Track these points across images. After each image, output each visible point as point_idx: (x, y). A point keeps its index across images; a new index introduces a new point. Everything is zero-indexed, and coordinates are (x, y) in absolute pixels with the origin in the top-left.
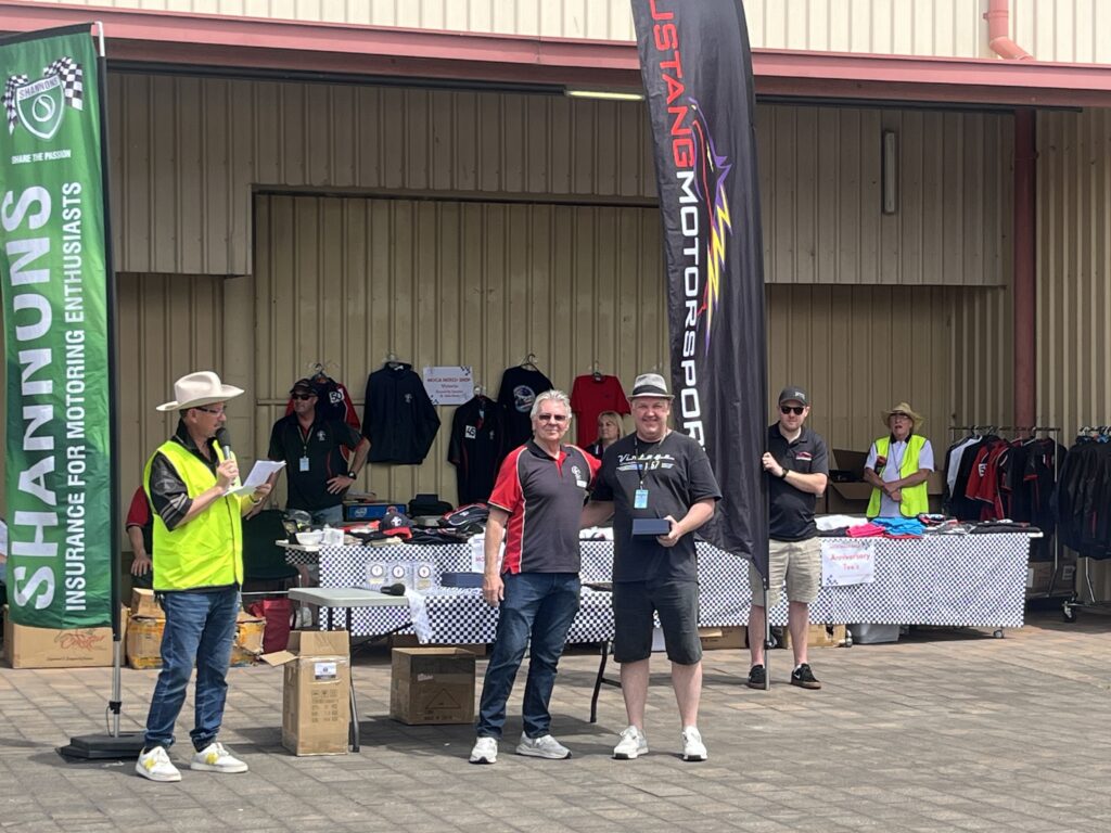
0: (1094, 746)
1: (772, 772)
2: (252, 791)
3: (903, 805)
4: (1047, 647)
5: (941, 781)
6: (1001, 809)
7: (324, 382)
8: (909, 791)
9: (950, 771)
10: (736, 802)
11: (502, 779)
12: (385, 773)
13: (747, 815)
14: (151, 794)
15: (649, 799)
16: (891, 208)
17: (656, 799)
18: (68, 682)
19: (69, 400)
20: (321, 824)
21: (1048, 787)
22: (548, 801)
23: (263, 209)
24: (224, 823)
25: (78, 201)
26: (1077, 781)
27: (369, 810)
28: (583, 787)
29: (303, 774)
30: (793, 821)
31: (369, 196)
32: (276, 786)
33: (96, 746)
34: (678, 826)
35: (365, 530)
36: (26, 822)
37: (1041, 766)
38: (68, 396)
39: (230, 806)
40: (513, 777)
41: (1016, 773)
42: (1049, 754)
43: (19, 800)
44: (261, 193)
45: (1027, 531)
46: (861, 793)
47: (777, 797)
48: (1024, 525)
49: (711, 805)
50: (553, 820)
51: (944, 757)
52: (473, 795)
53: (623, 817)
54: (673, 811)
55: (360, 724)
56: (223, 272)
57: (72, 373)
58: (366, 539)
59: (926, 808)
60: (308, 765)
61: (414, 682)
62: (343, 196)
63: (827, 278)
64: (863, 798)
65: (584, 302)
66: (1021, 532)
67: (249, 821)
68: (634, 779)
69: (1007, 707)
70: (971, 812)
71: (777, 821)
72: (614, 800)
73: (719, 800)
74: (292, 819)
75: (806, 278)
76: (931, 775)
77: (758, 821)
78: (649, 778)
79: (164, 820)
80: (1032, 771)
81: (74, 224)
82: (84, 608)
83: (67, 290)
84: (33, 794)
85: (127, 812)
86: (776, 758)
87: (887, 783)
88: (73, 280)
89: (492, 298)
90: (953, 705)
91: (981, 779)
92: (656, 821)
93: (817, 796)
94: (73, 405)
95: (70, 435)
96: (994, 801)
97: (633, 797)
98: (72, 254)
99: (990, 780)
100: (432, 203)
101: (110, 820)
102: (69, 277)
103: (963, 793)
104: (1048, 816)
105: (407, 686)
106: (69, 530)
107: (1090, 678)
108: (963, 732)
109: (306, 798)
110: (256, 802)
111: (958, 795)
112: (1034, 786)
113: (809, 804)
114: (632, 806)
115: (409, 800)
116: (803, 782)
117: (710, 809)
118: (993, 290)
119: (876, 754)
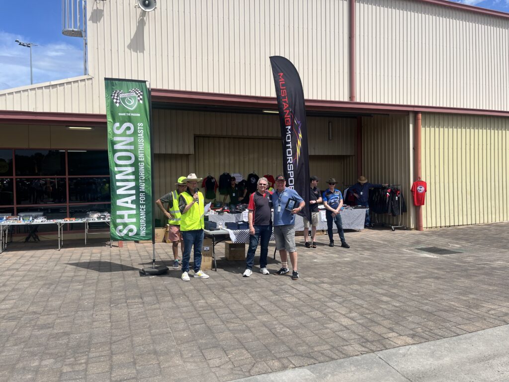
1: (326, 279)
3: (370, 294)
4: (372, 234)
8: (368, 287)
9: (374, 278)
10: (322, 293)
13: (327, 300)
16: (330, 139)
19: (140, 181)
20: (204, 305)
22: (269, 293)
23: (197, 141)
24: (176, 304)
25: (142, 128)
27: (218, 298)
30: (342, 302)
34: (309, 305)
35: (219, 210)
36: (118, 304)
39: (179, 296)
41: (392, 278)
42: (395, 270)
44: (196, 136)
46: (355, 288)
47: (332, 291)
50: (271, 302)
53: (291, 300)
54: (305, 298)
55: (216, 260)
56: (188, 153)
57: (141, 174)
58: (219, 213)
59: (377, 295)
61: (230, 250)
62: (214, 137)
65: (265, 160)
67: (183, 303)
69: (372, 252)
71: (338, 303)
72: (287, 292)
73: (316, 292)
74: (196, 302)
76: (369, 279)
77: (331, 302)
79: (159, 303)
80: (396, 277)
81: (142, 134)
82: (145, 235)
83: (139, 152)
84: (126, 290)
86: (325, 273)
87: (360, 284)
88: (141, 149)
89: (246, 159)
90: (359, 252)
91: (384, 281)
93: (343, 290)
95: (140, 190)
99: (387, 282)
100: (233, 139)
101: (143, 303)
105: (228, 251)
106: (141, 215)
107: (386, 243)
108: (367, 262)
109: (201, 292)
110: (186, 294)
111: (382, 289)
112: (400, 284)
113: (343, 293)
114: (293, 295)
115: (230, 293)
116: (337, 283)
117: (315, 296)
118: (352, 156)
119: (350, 271)
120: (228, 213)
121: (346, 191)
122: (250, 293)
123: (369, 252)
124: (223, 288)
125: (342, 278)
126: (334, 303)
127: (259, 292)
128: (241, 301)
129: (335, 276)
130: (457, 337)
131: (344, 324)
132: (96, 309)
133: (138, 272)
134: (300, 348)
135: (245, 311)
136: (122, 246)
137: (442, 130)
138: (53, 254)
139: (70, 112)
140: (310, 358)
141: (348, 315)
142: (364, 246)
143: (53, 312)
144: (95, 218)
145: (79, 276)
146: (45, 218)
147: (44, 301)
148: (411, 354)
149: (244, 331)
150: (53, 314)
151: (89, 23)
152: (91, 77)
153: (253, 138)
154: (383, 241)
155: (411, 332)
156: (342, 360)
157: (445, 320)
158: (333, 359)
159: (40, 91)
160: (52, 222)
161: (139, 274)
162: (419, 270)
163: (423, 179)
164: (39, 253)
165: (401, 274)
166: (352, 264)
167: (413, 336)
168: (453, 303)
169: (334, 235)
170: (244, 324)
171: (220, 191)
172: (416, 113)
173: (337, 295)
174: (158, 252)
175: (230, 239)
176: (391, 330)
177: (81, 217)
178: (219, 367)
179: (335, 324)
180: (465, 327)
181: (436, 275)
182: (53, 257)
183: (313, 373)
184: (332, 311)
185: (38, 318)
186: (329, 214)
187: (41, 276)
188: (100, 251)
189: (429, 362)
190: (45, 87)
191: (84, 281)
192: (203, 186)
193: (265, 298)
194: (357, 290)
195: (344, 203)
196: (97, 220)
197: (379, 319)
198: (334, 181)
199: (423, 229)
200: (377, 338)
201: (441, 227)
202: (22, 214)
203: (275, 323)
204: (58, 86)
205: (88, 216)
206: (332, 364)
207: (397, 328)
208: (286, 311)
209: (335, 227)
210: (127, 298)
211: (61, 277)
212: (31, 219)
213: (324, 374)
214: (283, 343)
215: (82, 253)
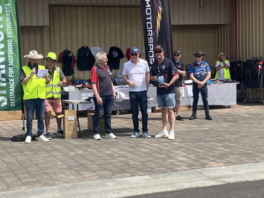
0: (254, 132)
1: (179, 140)
2: (57, 147)
3: (210, 146)
5: (219, 141)
6: (233, 147)
7: (67, 51)
8: (211, 143)
9: (220, 138)
10: (170, 147)
11: (116, 143)
12: (88, 142)
13: (174, 150)
14: (34, 149)
15: (151, 147)
16: (202, 6)
17: (152, 147)
18: (11, 123)
19: (9, 56)
20: (74, 154)
21: (244, 141)
22: (127, 148)
24: (52, 155)
25: (9, 8)
26: (251, 140)
27: (85, 151)
28: (135, 144)
29: (69, 143)
30: (185, 151)
31: (77, 6)
32: (63, 146)
33: (19, 138)
34: (158, 153)
35: (79, 86)
36: (5, 156)
37: (242, 137)
38: (9, 55)
39: (53, 151)
40: (118, 143)
41: (236, 138)
42: (243, 134)
43: (2, 151)
44: (51, 6)
45: (236, 82)
46: (200, 144)
47: (180, 146)
48: (235, 81)
49: (165, 148)
50: (128, 152)
51: (219, 135)
52: (109, 147)
53: (145, 151)
54: (156, 149)
56: (43, 25)
57: (9, 50)
59: (215, 147)
60: (70, 141)
62: (71, 6)
63: (187, 23)
64: (201, 145)
65: (129, 30)
66: (234, 82)
67: (57, 154)
68: (146, 142)
69: (232, 123)
70: (226, 147)
71: (181, 151)
72: (142, 147)
73: (166, 146)
74: (67, 153)
75: (182, 23)
76: (216, 139)
77: (176, 151)
78: (150, 142)
79: (37, 155)
80: (240, 138)
81: (9, 14)
82: (15, 106)
83: (8, 30)
84: (6, 149)
85: (28, 153)
86: (179, 136)
87: (206, 142)
88: (9, 27)
89: (107, 30)
90: (220, 123)
91: (228, 140)
92: (153, 152)
93: (190, 145)
94: (10, 57)
95: (9, 65)
96: (232, 145)
97: (147, 146)
98: (9, 21)
99: (230, 140)
100: (92, 7)
101: (25, 155)
102: (8, 27)
103: (224, 143)
104: (245, 148)
106: (10, 87)
108: (222, 129)
109: (70, 149)
110: (58, 150)
112: (241, 141)
113: (188, 147)
115: (94, 148)
116: (186, 142)
118: (227, 25)
119: (203, 135)
125: (192, 139)
127: (119, 148)
129: (187, 138)
130: (257, 163)
131: (180, 160)
134: (146, 169)
135: (108, 157)
140: (151, 172)
141: (186, 156)
142: (227, 119)
148: (219, 170)
149: (107, 164)
153: (115, 6)
154: (250, 115)
156: (172, 172)
157: (256, 156)
158: (165, 172)
165: (247, 136)
167: (226, 163)
170: (106, 161)
171: (78, 67)
173: (183, 148)
176: (213, 161)
178: (90, 177)
179: (174, 160)
183: (151, 177)
184: (175, 155)
189: (229, 173)
193: (123, 150)
197: (208, 157)
200: (200, 164)
203: (129, 160)
207: (218, 160)
208: (139, 156)
210: (10, 153)
213: (158, 177)
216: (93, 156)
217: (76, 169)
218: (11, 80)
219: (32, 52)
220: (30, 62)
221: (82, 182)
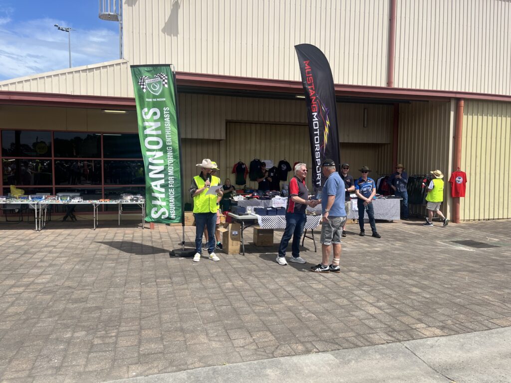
3: (399, 284)
7: (241, 163)
8: (397, 277)
12: (250, 264)
13: (355, 288)
16: (365, 126)
17: (326, 279)
20: (231, 287)
21: (437, 277)
23: (228, 126)
24: (203, 285)
25: (169, 112)
26: (444, 274)
27: (245, 281)
29: (229, 264)
30: (370, 291)
31: (251, 123)
32: (221, 268)
34: (336, 293)
35: (249, 196)
36: (148, 283)
37: (428, 267)
39: (207, 277)
41: (423, 270)
43: (151, 273)
44: (227, 122)
46: (384, 278)
47: (360, 280)
50: (297, 287)
51: (399, 262)
52: (274, 275)
53: (318, 287)
54: (332, 285)
55: (245, 245)
56: (219, 139)
58: (249, 198)
59: (407, 286)
61: (258, 236)
62: (246, 123)
63: (351, 141)
65: (297, 147)
67: (210, 285)
69: (404, 243)
70: (422, 288)
71: (365, 291)
72: (314, 279)
74: (223, 284)
75: (346, 141)
76: (400, 270)
77: (359, 290)
79: (187, 284)
80: (427, 269)
82: (175, 218)
83: (167, 136)
84: (156, 270)
86: (354, 261)
87: (389, 274)
88: (168, 134)
89: (277, 145)
90: (390, 242)
92: (328, 290)
93: (372, 279)
94: (170, 166)
95: (169, 174)
96: (426, 283)
97: (319, 277)
100: (265, 125)
105: (256, 236)
106: (170, 198)
107: (419, 234)
108: (398, 252)
109: (229, 274)
110: (214, 276)
111: (413, 280)
112: (432, 276)
113: (371, 283)
114: (320, 282)
115: (256, 277)
116: (365, 272)
117: (343, 284)
118: (387, 144)
119: (380, 261)
120: (257, 198)
121: (379, 180)
122: (276, 278)
123: (401, 243)
124: (250, 272)
125: (371, 267)
126: (362, 292)
128: (267, 285)
129: (364, 266)
130: (489, 331)
131: (370, 312)
132: (127, 286)
133: (168, 254)
134: (325, 334)
135: (271, 296)
136: (153, 228)
137: (485, 118)
138: (89, 233)
139: (105, 95)
140: (334, 343)
141: (376, 304)
142: (396, 236)
143: (87, 288)
144: (128, 200)
145: (112, 254)
146: (82, 198)
147: (79, 277)
148: (439, 346)
149: (269, 314)
150: (87, 289)
151: (125, 6)
152: (125, 61)
153: (285, 124)
154: (416, 232)
155: (441, 324)
156: (367, 347)
157: (477, 314)
158: (357, 346)
159: (78, 74)
160: (88, 202)
161: (169, 256)
162: (453, 263)
163: (462, 170)
164: (75, 231)
165: (434, 266)
166: (383, 254)
167: (442, 328)
168: (487, 297)
169: (365, 224)
170: (269, 307)
171: (250, 177)
172: (458, 100)
173: (365, 284)
174: (188, 235)
175: (258, 225)
176: (420, 321)
177: (115, 199)
178: (243, 347)
179: (362, 312)
180: (498, 322)
181: (471, 269)
182: (89, 236)
183: (337, 358)
184: (360, 299)
185: (73, 292)
186: (361, 202)
187: (77, 254)
188: (132, 232)
189: (457, 355)
190: (82, 70)
191: (117, 259)
192: (233, 172)
193: (291, 283)
194: (386, 280)
195: (377, 192)
196: (130, 202)
197: (408, 310)
198: (368, 169)
199: (460, 221)
200: (404, 328)
201: (479, 220)
202: (60, 194)
203: (300, 308)
204: (94, 70)
205: (121, 198)
206: (356, 351)
207: (426, 319)
208: (312, 297)
209: (366, 216)
210: (157, 278)
211: (95, 255)
212: (68, 199)
213: (348, 360)
214: (308, 328)
215: (116, 233)
216: (253, 294)
217: (226, 322)
218: (171, 191)
219: (206, 160)
220: (202, 172)
221: (227, 365)
